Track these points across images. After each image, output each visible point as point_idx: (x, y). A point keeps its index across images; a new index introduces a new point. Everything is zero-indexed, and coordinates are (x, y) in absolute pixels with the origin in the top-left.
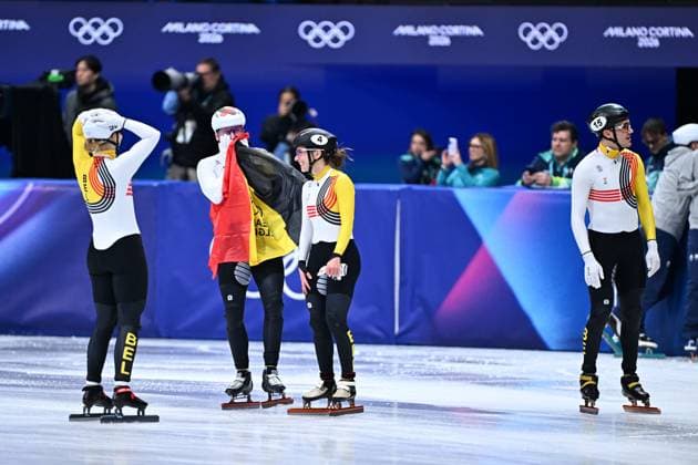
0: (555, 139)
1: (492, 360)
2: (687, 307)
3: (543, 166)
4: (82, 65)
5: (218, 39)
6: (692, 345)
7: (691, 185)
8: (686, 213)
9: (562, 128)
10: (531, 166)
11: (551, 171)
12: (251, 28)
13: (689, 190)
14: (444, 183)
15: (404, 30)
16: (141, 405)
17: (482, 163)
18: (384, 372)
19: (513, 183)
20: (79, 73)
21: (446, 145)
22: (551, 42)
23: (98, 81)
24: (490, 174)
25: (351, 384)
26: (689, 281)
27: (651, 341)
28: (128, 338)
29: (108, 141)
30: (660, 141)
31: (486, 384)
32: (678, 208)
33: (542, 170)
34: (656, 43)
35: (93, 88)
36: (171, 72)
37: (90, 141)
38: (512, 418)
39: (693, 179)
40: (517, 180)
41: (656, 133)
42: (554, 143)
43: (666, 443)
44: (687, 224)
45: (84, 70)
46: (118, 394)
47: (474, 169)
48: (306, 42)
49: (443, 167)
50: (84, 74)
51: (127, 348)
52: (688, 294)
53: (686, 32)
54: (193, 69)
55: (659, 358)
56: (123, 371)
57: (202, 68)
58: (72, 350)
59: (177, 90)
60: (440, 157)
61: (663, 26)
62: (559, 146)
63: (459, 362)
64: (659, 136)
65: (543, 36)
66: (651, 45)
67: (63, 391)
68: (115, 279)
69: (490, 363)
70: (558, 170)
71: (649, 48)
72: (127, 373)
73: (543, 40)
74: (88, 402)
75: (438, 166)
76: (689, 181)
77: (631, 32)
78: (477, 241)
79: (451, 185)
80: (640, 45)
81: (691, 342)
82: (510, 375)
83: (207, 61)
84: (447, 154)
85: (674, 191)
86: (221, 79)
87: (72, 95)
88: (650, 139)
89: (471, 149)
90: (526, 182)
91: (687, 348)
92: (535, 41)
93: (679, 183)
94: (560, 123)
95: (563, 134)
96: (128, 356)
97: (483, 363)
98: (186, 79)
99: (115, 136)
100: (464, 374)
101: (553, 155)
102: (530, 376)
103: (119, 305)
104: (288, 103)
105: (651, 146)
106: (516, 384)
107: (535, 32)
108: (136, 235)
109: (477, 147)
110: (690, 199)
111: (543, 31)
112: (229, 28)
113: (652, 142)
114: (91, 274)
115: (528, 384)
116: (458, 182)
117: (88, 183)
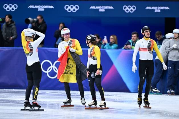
0: (133, 37)
1: (116, 95)
2: (168, 81)
3: (130, 44)
4: (7, 17)
5: (43, 10)
6: (169, 91)
7: (169, 49)
8: (167, 56)
9: (134, 34)
10: (126, 44)
11: (132, 45)
12: (52, 7)
13: (168, 50)
14: (103, 48)
15: (92, 7)
16: (39, 107)
17: (113, 43)
18: (87, 98)
19: (121, 48)
20: (6, 19)
21: (103, 38)
22: (132, 11)
23: (11, 21)
24: (115, 46)
25: (104, 101)
26: (168, 74)
27: (158, 90)
28: (36, 89)
29: (31, 37)
30: (160, 37)
31: (114, 101)
32: (165, 55)
33: (129, 44)
34: (159, 11)
35: (10, 23)
36: (30, 19)
37: (26, 37)
38: (121, 110)
39: (169, 47)
40: (122, 47)
41: (159, 35)
42: (132, 38)
43: (162, 117)
44: (168, 59)
45: (8, 18)
46: (33, 104)
47: (111, 44)
48: (66, 11)
49: (103, 44)
50: (7, 19)
51: (36, 92)
52: (168, 77)
53: (167, 8)
54: (36, 18)
55: (160, 95)
56: (35, 98)
57: (38, 17)
58: (4, 92)
59: (32, 23)
60: (102, 41)
61: (161, 6)
62: (134, 38)
63: (107, 95)
64: (160, 36)
65: (129, 9)
66: (158, 11)
67: (2, 103)
68: (33, 73)
69: (115, 96)
70: (133, 44)
71: (158, 12)
72: (36, 98)
73: (129, 10)
74: (26, 106)
75: (101, 44)
76: (168, 47)
77: (153, 8)
78: (112, 63)
79: (105, 48)
80: (155, 11)
81: (169, 90)
82: (120, 99)
83: (40, 16)
84: (104, 41)
85: (165, 50)
86: (43, 20)
87: (4, 24)
88: (157, 36)
89: (110, 39)
90: (125, 48)
91: (168, 92)
92: (127, 10)
93: (166, 48)
94: (134, 32)
95: (135, 35)
96: (36, 94)
97: (113, 96)
98: (34, 20)
99: (33, 36)
100: (109, 99)
101: (132, 41)
102: (126, 99)
103: (34, 80)
104: (62, 27)
105: (158, 38)
106: (122, 101)
107: (127, 8)
108: (39, 62)
109: (112, 38)
110: (169, 52)
111: (129, 8)
112: (46, 7)
113: (158, 37)
114: (27, 72)
115: (125, 101)
116: (107, 48)
117: (26, 48)
